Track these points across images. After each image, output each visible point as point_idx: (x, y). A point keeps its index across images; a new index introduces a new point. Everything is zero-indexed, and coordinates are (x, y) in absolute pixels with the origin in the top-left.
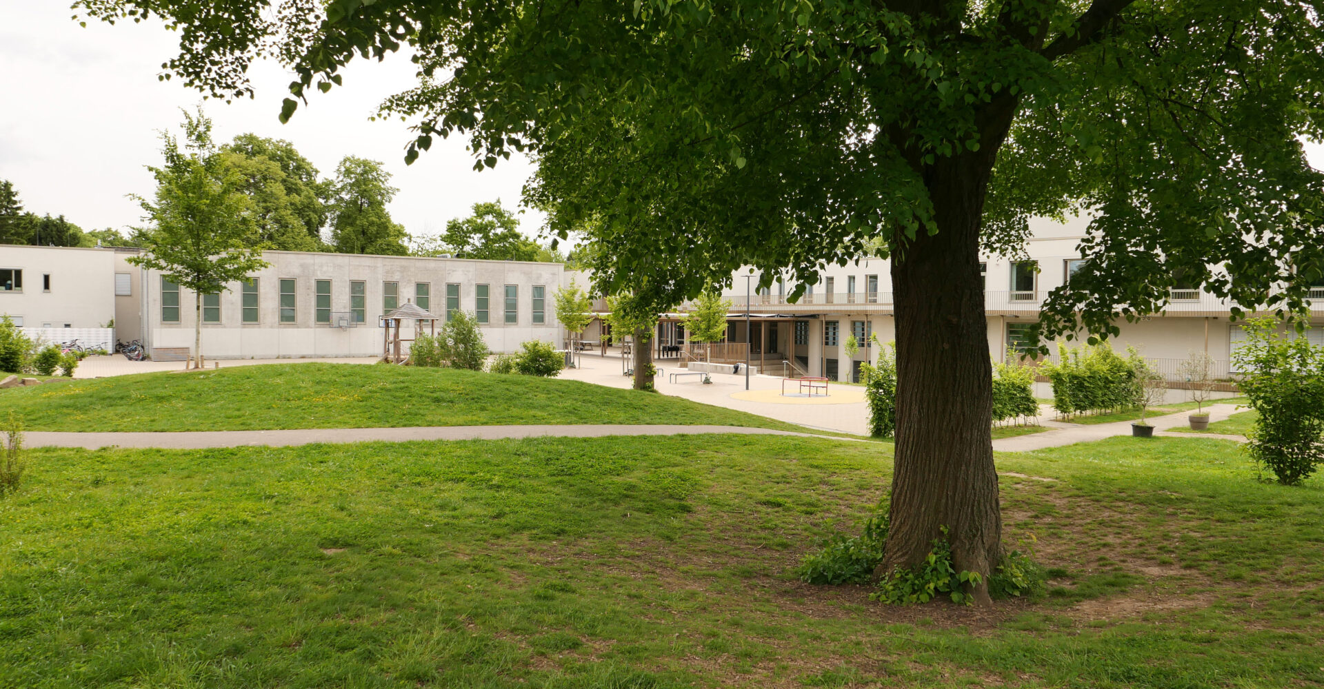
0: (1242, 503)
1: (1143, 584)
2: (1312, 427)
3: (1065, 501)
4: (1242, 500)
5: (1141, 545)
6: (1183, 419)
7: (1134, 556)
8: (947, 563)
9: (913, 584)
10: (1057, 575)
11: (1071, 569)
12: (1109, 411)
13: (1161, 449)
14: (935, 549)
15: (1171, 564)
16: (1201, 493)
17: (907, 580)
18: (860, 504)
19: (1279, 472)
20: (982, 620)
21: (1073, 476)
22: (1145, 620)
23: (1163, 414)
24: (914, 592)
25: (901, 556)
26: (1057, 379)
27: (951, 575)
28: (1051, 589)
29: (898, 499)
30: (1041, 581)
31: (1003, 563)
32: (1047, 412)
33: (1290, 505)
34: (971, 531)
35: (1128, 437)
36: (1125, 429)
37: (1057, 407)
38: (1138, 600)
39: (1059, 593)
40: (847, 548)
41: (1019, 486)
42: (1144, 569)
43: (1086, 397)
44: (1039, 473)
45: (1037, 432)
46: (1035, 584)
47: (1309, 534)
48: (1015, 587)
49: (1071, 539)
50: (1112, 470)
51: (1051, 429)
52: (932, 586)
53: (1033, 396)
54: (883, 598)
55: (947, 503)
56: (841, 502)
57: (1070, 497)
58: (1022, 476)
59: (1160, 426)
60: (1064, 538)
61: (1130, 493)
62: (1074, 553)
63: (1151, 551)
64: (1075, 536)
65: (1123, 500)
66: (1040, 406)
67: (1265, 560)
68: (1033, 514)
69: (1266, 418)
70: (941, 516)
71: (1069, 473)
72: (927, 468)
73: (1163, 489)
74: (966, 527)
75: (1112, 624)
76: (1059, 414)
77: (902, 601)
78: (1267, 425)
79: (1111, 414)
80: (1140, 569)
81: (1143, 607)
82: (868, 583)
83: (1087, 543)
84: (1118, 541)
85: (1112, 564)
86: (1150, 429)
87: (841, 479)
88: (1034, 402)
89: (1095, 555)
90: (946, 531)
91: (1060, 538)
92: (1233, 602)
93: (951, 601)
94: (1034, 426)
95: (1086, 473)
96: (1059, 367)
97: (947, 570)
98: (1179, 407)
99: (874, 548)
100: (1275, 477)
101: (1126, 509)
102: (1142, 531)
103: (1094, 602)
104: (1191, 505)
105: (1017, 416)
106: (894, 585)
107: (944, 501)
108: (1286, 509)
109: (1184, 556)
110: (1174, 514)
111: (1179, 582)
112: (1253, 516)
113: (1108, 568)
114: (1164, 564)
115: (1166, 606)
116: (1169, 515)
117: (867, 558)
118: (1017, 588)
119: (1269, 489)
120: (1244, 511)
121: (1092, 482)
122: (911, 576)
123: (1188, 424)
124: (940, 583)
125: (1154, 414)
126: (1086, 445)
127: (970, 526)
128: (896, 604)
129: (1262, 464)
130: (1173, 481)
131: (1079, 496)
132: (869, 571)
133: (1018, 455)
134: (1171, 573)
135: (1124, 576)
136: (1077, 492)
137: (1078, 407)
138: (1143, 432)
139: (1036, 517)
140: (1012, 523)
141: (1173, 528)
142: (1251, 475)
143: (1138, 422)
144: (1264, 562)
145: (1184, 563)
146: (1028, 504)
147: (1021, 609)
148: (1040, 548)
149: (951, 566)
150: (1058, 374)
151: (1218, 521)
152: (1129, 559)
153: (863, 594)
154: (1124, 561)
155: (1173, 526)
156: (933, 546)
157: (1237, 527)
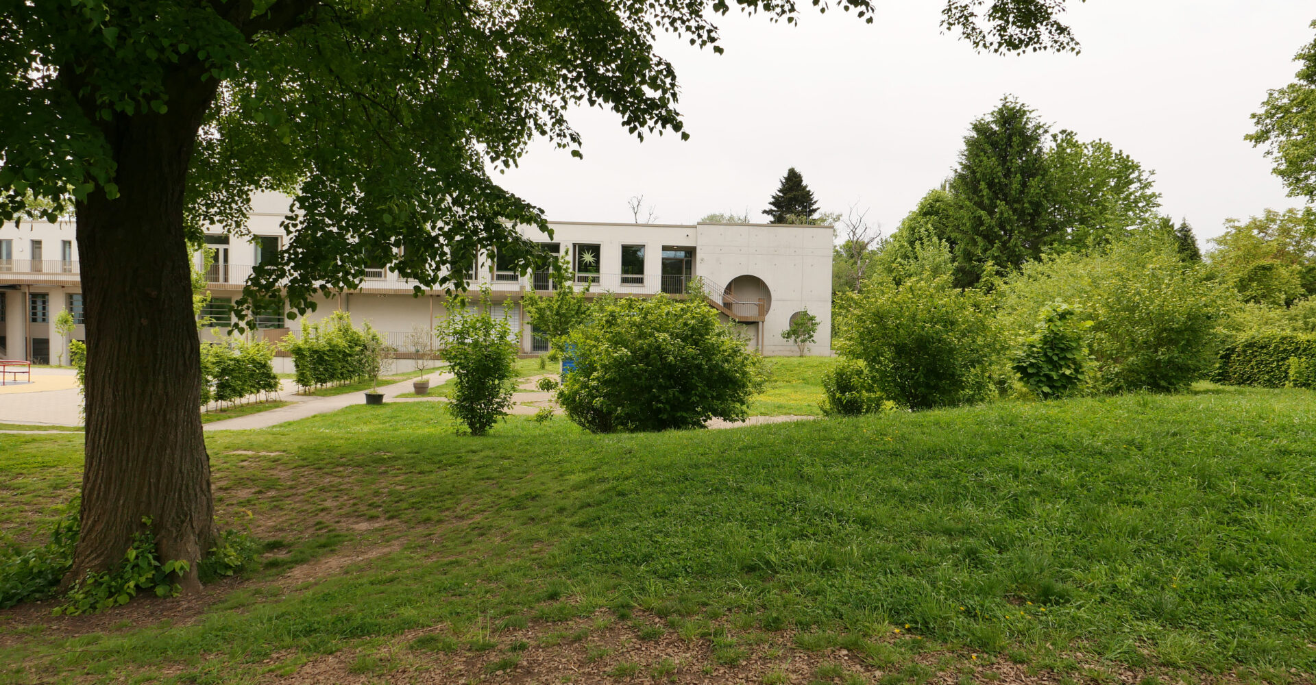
0: (439, 455)
1: (351, 540)
2: (494, 386)
3: (289, 473)
4: (439, 452)
5: (354, 505)
6: (408, 386)
7: (348, 515)
8: (150, 556)
9: (110, 587)
10: (274, 546)
11: (289, 537)
12: (347, 382)
13: (389, 414)
14: (136, 544)
15: (378, 517)
16: (409, 450)
17: (102, 584)
18: (53, 507)
19: (471, 425)
20: (188, 609)
21: (300, 448)
22: (347, 573)
23: (394, 382)
24: (111, 595)
25: (95, 558)
26: (298, 353)
27: (156, 568)
28: (265, 561)
29: (90, 494)
30: (255, 556)
31: (215, 544)
32: (288, 386)
33: (474, 452)
34: (179, 517)
35: (362, 405)
36: (359, 398)
37: (299, 381)
38: (344, 556)
39: (274, 564)
40: (26, 561)
41: (245, 464)
42: (354, 526)
43: (326, 370)
44: (267, 449)
45: (277, 407)
46: (250, 559)
47: (483, 474)
48: (228, 567)
49: (292, 509)
50: (338, 438)
51: (292, 403)
52: (132, 584)
53: (275, 371)
54: (72, 609)
55: (149, 492)
56: (26, 508)
57: (295, 468)
58: (249, 453)
59: (389, 394)
60: (285, 510)
61: (350, 457)
62: (293, 522)
63: (363, 509)
64: (297, 505)
65: (343, 465)
66: (282, 381)
67: (450, 501)
68: (257, 489)
69: (462, 381)
70: (143, 506)
71: (296, 445)
72: (125, 457)
73: (379, 450)
74: (173, 514)
75: (316, 584)
76: (301, 388)
77: (96, 608)
78: (462, 387)
79: (350, 385)
80: (351, 526)
81: (346, 561)
82: (53, 597)
83: (306, 510)
84: (335, 504)
85: (327, 527)
86: (381, 397)
87: (29, 480)
88: (275, 377)
89: (312, 521)
90: (149, 522)
91: (281, 509)
92: (420, 542)
93: (156, 596)
94: (275, 401)
95: (313, 443)
96: (300, 343)
97: (150, 564)
98: (407, 376)
99: (64, 555)
100: (469, 430)
101: (345, 474)
102: (357, 491)
103: (305, 566)
104: (400, 462)
105: (258, 392)
106: (86, 593)
107: (146, 490)
108: (470, 456)
109: (389, 509)
110: (385, 472)
111: (381, 533)
112: (446, 465)
113: (324, 531)
114: (373, 518)
115: (366, 556)
116: (381, 473)
117: (52, 568)
118: (231, 567)
119: (462, 440)
120: (440, 461)
121: (316, 450)
122: (106, 578)
123: (412, 390)
124: (143, 579)
125: (387, 383)
126: (323, 416)
127: (177, 512)
128: (87, 614)
129: (459, 420)
130: (389, 441)
131: (303, 467)
132: (56, 582)
133: (252, 432)
134: (377, 525)
135: (335, 536)
136: (302, 463)
137: (319, 380)
138: (375, 400)
139: (260, 492)
140: (235, 502)
141: (383, 485)
142: (451, 430)
143: (369, 391)
144: (448, 503)
145: (388, 515)
146: (252, 480)
147: (232, 589)
148: (262, 522)
149: (155, 558)
150: (300, 349)
151: (419, 473)
152: (343, 520)
153: (44, 612)
154: (338, 522)
155: (384, 484)
156: (134, 541)
157: (433, 477)
